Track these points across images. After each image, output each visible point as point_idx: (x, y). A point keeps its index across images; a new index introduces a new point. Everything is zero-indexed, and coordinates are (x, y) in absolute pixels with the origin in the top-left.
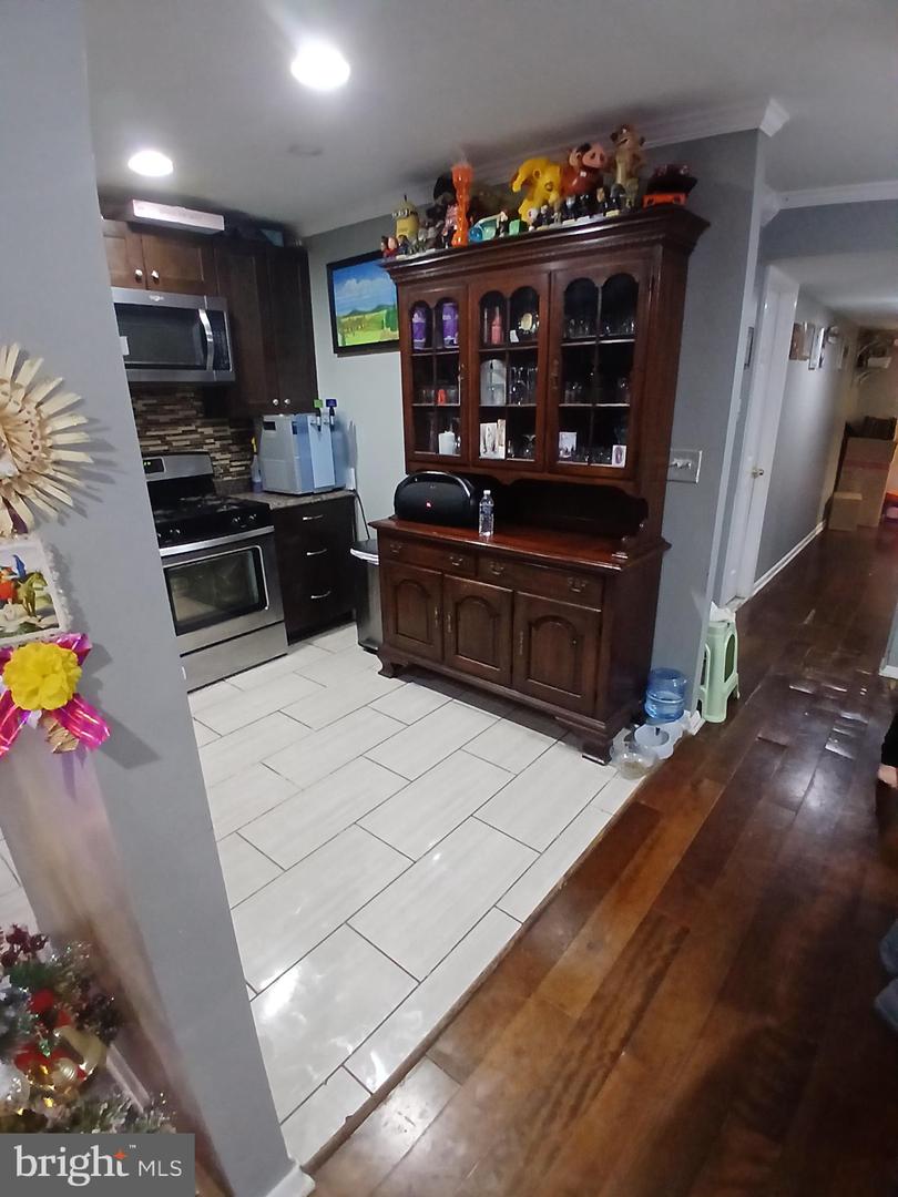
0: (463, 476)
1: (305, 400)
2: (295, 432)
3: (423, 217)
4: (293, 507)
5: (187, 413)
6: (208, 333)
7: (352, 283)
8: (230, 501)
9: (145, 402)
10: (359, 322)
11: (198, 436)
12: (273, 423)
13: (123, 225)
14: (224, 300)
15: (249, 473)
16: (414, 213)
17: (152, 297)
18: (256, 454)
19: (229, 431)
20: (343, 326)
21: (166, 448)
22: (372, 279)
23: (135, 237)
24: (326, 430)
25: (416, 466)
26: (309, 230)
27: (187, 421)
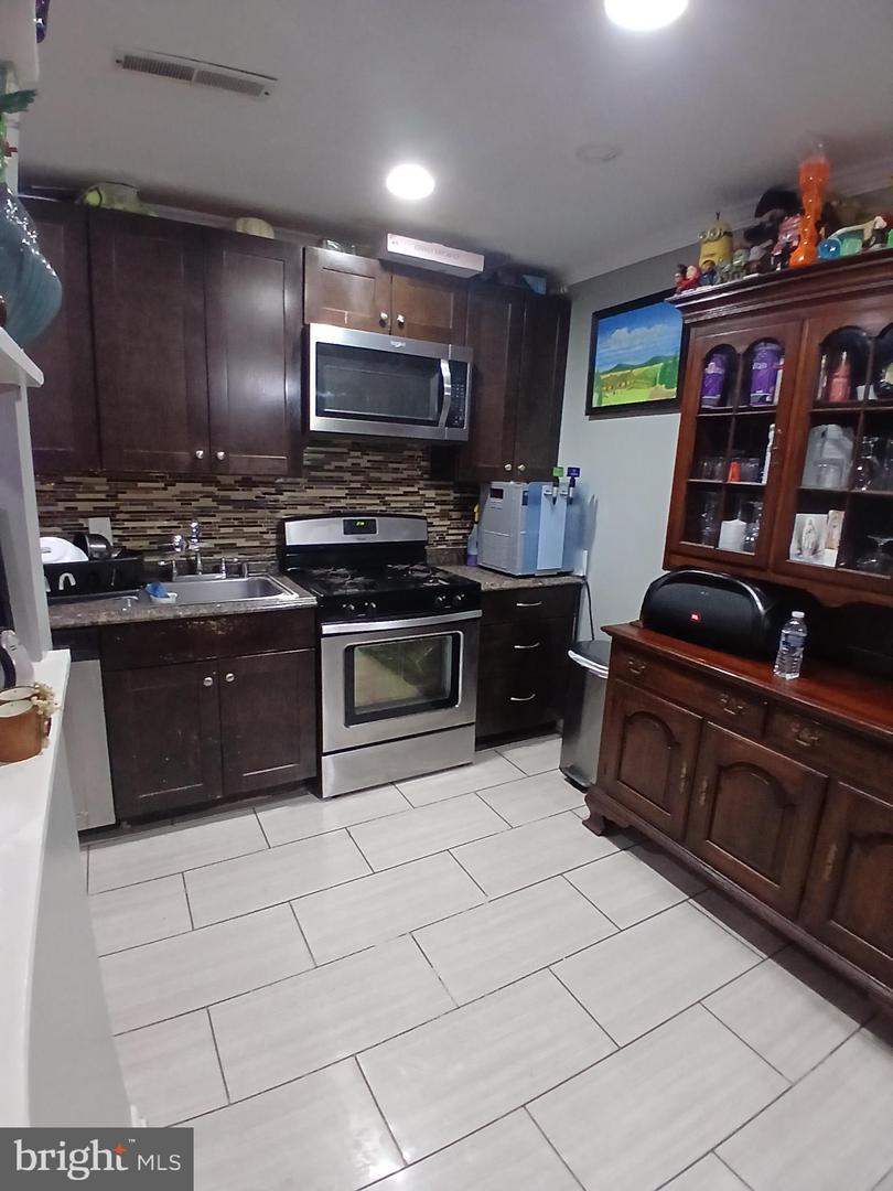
0: (754, 583)
1: (542, 468)
2: (525, 503)
3: (739, 240)
4: (510, 590)
5: (410, 473)
6: (447, 386)
7: (621, 334)
8: (437, 575)
9: (370, 458)
10: (624, 378)
11: (419, 498)
12: (502, 491)
13: (375, 263)
14: (470, 350)
15: (466, 544)
16: (728, 234)
17: (393, 343)
18: (477, 523)
19: (452, 495)
20: (602, 384)
21: (384, 508)
22: (649, 327)
23: (385, 276)
24: (562, 503)
25: (678, 561)
26: (578, 276)
27: (410, 481)
